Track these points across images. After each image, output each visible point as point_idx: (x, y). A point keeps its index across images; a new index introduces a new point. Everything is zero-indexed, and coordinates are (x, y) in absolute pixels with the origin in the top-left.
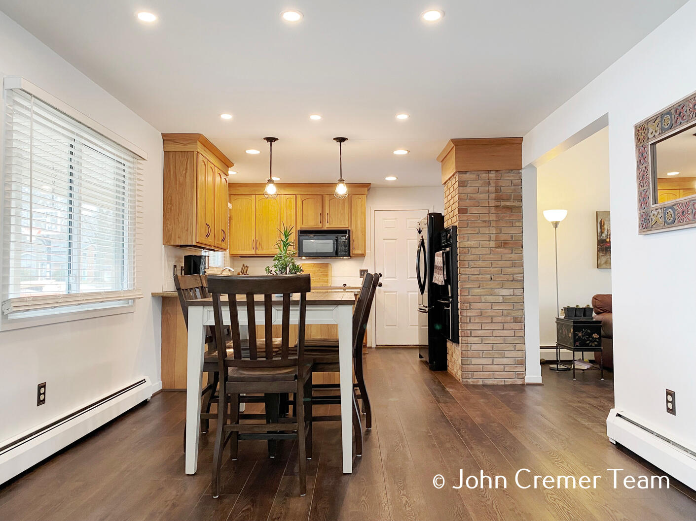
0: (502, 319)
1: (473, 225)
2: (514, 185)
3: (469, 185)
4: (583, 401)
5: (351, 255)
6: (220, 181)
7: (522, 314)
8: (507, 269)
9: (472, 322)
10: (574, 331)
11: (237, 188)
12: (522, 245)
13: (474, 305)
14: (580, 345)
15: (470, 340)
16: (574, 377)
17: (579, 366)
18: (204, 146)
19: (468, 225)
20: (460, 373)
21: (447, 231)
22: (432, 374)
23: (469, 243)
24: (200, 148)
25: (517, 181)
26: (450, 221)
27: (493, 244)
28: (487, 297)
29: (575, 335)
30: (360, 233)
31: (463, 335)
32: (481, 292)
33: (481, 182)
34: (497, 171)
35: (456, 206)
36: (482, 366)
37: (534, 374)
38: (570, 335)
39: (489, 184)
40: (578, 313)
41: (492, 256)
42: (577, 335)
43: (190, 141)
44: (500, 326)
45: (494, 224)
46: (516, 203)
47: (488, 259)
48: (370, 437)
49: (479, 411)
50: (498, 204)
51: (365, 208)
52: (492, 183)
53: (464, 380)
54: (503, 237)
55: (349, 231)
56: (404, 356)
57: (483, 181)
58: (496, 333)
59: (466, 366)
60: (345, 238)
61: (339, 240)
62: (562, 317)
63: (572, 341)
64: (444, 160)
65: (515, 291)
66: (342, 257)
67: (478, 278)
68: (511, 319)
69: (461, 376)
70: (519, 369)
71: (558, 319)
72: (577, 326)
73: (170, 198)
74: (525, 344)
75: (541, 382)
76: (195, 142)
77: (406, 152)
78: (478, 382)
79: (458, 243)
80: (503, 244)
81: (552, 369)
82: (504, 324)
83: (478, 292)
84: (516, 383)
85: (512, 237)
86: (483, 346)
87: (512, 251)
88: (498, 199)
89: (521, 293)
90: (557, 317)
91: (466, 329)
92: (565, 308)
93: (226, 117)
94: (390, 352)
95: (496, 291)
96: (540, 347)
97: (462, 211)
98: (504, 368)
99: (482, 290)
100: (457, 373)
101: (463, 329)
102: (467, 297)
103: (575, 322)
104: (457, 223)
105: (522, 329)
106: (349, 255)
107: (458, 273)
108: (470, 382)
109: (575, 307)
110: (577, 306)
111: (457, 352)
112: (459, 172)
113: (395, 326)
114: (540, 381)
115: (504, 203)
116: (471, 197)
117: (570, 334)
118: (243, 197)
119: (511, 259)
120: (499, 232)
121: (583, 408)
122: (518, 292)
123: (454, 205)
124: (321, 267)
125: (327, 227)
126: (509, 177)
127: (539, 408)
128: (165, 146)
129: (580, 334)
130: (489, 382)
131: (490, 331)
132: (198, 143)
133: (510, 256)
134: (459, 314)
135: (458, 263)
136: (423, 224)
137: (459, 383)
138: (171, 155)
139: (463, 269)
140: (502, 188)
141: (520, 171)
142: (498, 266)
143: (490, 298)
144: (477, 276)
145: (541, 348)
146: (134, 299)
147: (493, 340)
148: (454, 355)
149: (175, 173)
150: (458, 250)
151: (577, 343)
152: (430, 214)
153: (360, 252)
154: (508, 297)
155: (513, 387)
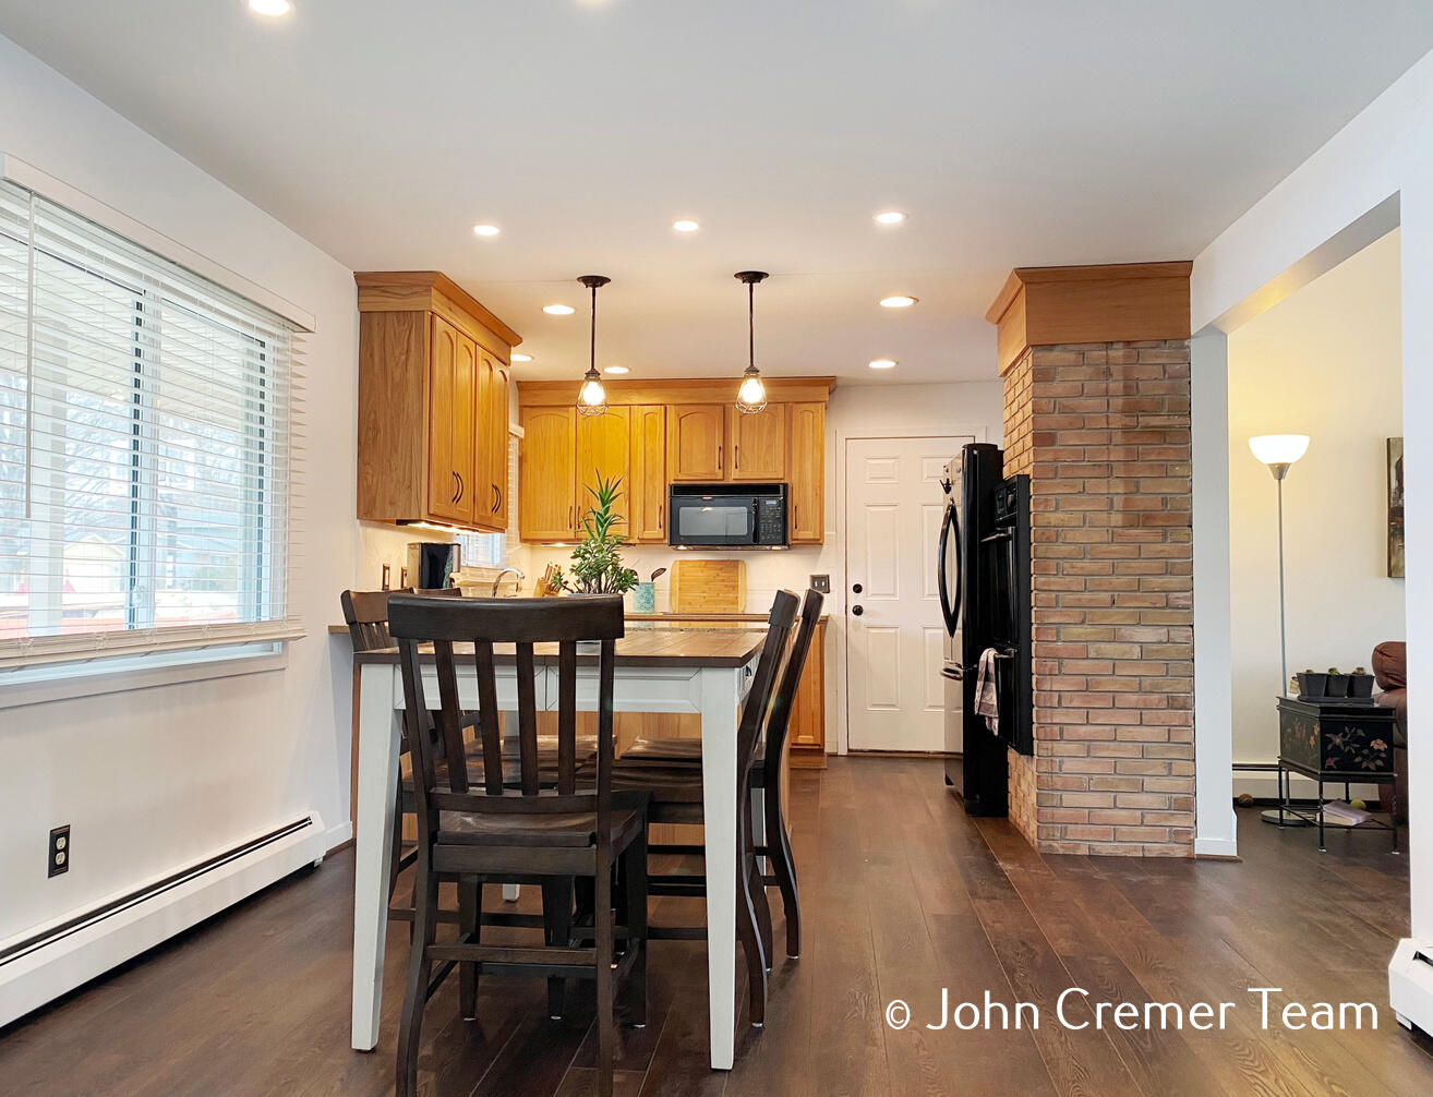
0: (1138, 701)
1: (1069, 473)
2: (1170, 378)
3: (1058, 378)
4: (1340, 908)
5: (790, 542)
6: (490, 375)
7: (1188, 689)
8: (1151, 578)
9: (1064, 705)
10: (1323, 732)
11: (535, 392)
12: (1191, 522)
13: (1071, 666)
14: (1337, 764)
15: (1060, 748)
16: (1322, 844)
17: (1332, 816)
18: (449, 299)
19: (1056, 474)
20: (1033, 826)
21: (1010, 486)
22: (970, 824)
23: (1060, 515)
24: (437, 303)
25: (1178, 367)
26: (1015, 462)
27: (1117, 519)
28: (1103, 645)
29: (1324, 741)
30: (810, 492)
31: (1042, 737)
32: (1086, 634)
33: (1090, 370)
34: (1128, 343)
35: (1027, 427)
36: (1087, 811)
37: (1217, 832)
38: (1312, 742)
39: (1108, 374)
40: (1333, 687)
41: (1114, 547)
42: (1331, 741)
43: (415, 289)
44: (1132, 717)
45: (1119, 471)
46: (1176, 421)
47: (1107, 556)
48: (793, 978)
49: (1067, 922)
50: (1131, 422)
51: (823, 434)
52: (1116, 371)
53: (1044, 843)
54: (1142, 502)
55: (785, 485)
56: (911, 777)
57: (1093, 369)
58: (1123, 733)
59: (1049, 810)
60: (774, 502)
61: (762, 508)
62: (1293, 695)
63: (1317, 755)
64: (1001, 317)
65: (1172, 633)
66: (768, 547)
67: (1079, 600)
68: (1160, 700)
69: (1036, 834)
70: (1180, 822)
71: (1284, 701)
72: (1331, 721)
73: (373, 416)
74: (1194, 760)
75: (1236, 854)
76: (426, 291)
77: (911, 301)
78: (1078, 849)
79: (1032, 516)
80: (1141, 519)
81: (1267, 821)
82: (1144, 712)
83: (1079, 636)
84: (1172, 854)
85: (1164, 502)
86: (1091, 763)
87: (1165, 536)
88: (1131, 410)
89: (1187, 638)
90: (1282, 696)
91: (1049, 721)
92: (1299, 675)
93: (486, 231)
94: (878, 768)
95: (1126, 632)
96: (1233, 765)
97: (1042, 439)
98: (1143, 816)
99: (1090, 630)
100: (1028, 823)
101: (1042, 721)
102: (1052, 645)
103: (1324, 710)
104: (1031, 467)
105: (1189, 724)
106: (784, 543)
107: (1033, 588)
108: (1059, 847)
109: (1326, 672)
110: (1331, 670)
111: (1029, 776)
112: (1035, 346)
113: (893, 706)
114: (1234, 853)
115: (1144, 421)
116: (1065, 407)
117: (1312, 738)
118: (551, 411)
119: (1162, 555)
120: (1134, 490)
121: (1338, 926)
122: (1178, 634)
123: (1025, 425)
124: (721, 569)
125: (734, 476)
126: (1156, 357)
127: (1224, 923)
128: (362, 299)
129: (1338, 741)
130: (1106, 849)
131: (1107, 728)
132: (434, 292)
133: (1159, 547)
134: (1034, 687)
135: (1032, 563)
136: (955, 469)
137: (1032, 849)
138: (376, 318)
139: (1043, 579)
140: (1140, 383)
141: (1186, 343)
142: (1130, 571)
143: (1110, 649)
144: (1078, 596)
145: (1236, 767)
146: (284, 641)
147: (1115, 750)
148: (1022, 782)
149: (384, 360)
150: (1032, 532)
151: (1331, 762)
152: (970, 448)
153: (808, 535)
154: (1155, 647)
155: (1164, 863)
